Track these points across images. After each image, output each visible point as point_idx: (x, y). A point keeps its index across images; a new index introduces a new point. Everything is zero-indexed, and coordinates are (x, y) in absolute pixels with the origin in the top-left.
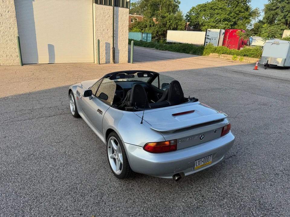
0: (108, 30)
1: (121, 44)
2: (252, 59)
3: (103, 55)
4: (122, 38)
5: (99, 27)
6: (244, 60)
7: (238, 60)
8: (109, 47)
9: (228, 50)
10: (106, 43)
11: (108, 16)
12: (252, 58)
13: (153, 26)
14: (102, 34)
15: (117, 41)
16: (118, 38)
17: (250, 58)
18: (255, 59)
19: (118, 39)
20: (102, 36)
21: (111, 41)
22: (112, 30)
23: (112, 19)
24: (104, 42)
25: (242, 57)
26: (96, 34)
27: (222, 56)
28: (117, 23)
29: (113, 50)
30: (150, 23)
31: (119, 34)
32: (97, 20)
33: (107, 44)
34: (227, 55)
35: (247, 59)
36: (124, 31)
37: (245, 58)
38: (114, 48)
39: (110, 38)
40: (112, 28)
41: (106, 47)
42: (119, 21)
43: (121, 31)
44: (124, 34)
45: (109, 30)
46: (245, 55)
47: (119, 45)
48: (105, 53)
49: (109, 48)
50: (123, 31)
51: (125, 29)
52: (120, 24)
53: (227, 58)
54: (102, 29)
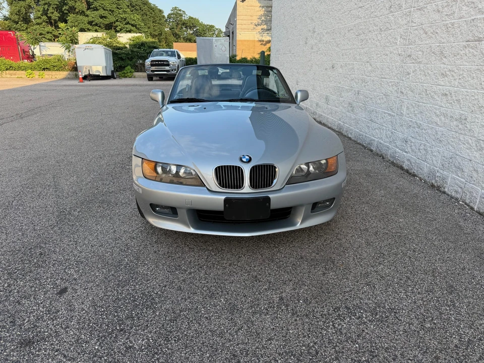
2: (58, 72)
6: (47, 76)
7: (37, 77)
9: (14, 64)
12: (56, 72)
17: (54, 73)
18: (61, 72)
25: (42, 72)
27: (6, 74)
34: (15, 71)
35: (50, 73)
37: (46, 72)
46: (44, 69)
53: (17, 76)
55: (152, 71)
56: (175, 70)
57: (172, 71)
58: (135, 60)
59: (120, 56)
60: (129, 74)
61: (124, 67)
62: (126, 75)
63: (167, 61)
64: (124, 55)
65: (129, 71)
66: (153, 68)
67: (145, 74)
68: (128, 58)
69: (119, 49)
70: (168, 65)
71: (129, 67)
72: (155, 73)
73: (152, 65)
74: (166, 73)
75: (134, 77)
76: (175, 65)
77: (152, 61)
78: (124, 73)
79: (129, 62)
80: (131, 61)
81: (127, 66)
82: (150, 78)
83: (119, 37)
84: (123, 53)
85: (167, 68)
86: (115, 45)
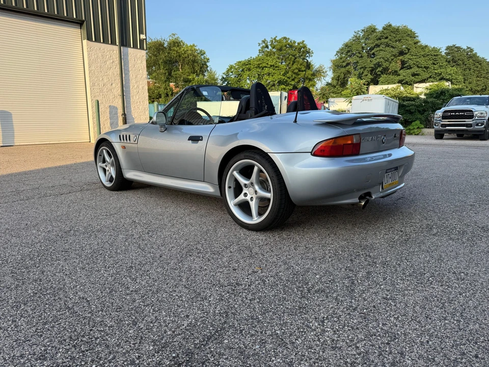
0: (112, 85)
1: (136, 107)
3: (105, 128)
4: (137, 97)
5: (96, 79)
8: (116, 113)
10: (110, 106)
11: (111, 61)
13: (172, 95)
14: (101, 91)
15: (129, 103)
16: (131, 98)
19: (131, 100)
20: (103, 95)
21: (118, 103)
22: (119, 85)
23: (118, 66)
24: (107, 105)
26: (91, 92)
28: (127, 74)
29: (123, 118)
30: (166, 91)
31: (131, 92)
32: (93, 68)
33: (113, 109)
36: (141, 87)
38: (124, 114)
39: (117, 97)
40: (119, 81)
41: (110, 113)
42: (130, 69)
43: (136, 86)
44: (140, 91)
45: (114, 85)
47: (132, 109)
48: (109, 123)
49: (115, 115)
50: (138, 87)
51: (141, 83)
52: (132, 75)
54: (101, 84)
55: (443, 125)
56: (482, 124)
57: (477, 125)
58: (426, 113)
59: (407, 108)
60: (416, 130)
61: (412, 122)
62: (411, 132)
63: (471, 111)
64: (413, 107)
65: (416, 127)
66: (446, 122)
67: (432, 131)
68: (419, 111)
69: (409, 100)
70: (471, 117)
71: (418, 122)
72: (447, 128)
73: (444, 117)
74: (465, 128)
75: (422, 135)
76: (484, 117)
77: (446, 112)
78: (410, 129)
79: (419, 116)
80: (422, 114)
81: (415, 121)
82: (439, 135)
83: (417, 88)
84: (413, 105)
85: (469, 121)
86: (404, 95)
